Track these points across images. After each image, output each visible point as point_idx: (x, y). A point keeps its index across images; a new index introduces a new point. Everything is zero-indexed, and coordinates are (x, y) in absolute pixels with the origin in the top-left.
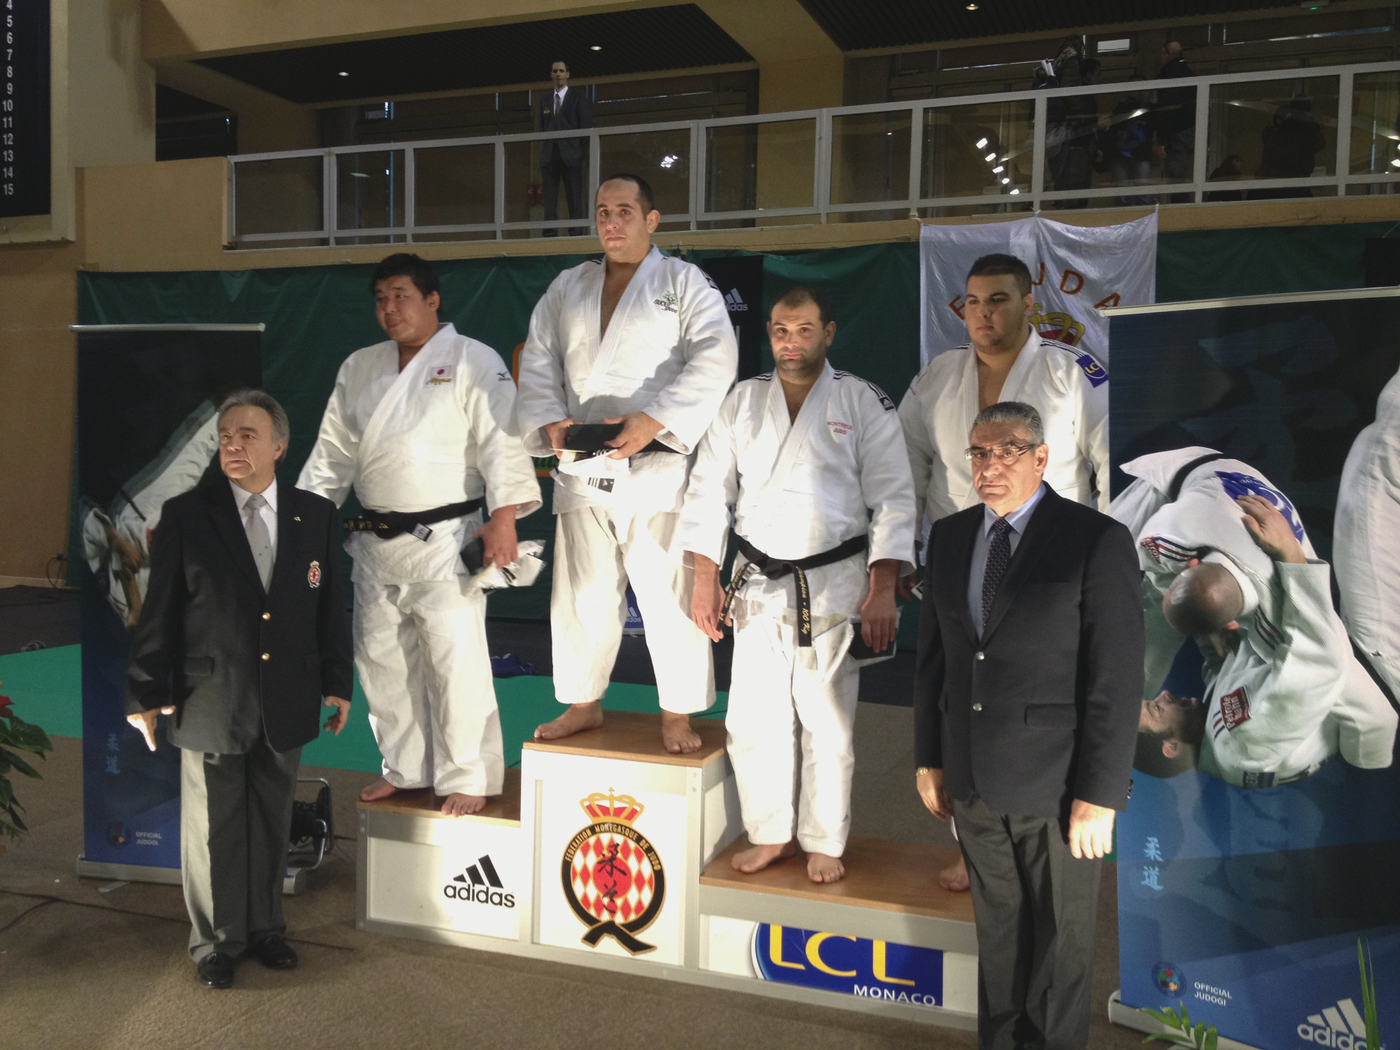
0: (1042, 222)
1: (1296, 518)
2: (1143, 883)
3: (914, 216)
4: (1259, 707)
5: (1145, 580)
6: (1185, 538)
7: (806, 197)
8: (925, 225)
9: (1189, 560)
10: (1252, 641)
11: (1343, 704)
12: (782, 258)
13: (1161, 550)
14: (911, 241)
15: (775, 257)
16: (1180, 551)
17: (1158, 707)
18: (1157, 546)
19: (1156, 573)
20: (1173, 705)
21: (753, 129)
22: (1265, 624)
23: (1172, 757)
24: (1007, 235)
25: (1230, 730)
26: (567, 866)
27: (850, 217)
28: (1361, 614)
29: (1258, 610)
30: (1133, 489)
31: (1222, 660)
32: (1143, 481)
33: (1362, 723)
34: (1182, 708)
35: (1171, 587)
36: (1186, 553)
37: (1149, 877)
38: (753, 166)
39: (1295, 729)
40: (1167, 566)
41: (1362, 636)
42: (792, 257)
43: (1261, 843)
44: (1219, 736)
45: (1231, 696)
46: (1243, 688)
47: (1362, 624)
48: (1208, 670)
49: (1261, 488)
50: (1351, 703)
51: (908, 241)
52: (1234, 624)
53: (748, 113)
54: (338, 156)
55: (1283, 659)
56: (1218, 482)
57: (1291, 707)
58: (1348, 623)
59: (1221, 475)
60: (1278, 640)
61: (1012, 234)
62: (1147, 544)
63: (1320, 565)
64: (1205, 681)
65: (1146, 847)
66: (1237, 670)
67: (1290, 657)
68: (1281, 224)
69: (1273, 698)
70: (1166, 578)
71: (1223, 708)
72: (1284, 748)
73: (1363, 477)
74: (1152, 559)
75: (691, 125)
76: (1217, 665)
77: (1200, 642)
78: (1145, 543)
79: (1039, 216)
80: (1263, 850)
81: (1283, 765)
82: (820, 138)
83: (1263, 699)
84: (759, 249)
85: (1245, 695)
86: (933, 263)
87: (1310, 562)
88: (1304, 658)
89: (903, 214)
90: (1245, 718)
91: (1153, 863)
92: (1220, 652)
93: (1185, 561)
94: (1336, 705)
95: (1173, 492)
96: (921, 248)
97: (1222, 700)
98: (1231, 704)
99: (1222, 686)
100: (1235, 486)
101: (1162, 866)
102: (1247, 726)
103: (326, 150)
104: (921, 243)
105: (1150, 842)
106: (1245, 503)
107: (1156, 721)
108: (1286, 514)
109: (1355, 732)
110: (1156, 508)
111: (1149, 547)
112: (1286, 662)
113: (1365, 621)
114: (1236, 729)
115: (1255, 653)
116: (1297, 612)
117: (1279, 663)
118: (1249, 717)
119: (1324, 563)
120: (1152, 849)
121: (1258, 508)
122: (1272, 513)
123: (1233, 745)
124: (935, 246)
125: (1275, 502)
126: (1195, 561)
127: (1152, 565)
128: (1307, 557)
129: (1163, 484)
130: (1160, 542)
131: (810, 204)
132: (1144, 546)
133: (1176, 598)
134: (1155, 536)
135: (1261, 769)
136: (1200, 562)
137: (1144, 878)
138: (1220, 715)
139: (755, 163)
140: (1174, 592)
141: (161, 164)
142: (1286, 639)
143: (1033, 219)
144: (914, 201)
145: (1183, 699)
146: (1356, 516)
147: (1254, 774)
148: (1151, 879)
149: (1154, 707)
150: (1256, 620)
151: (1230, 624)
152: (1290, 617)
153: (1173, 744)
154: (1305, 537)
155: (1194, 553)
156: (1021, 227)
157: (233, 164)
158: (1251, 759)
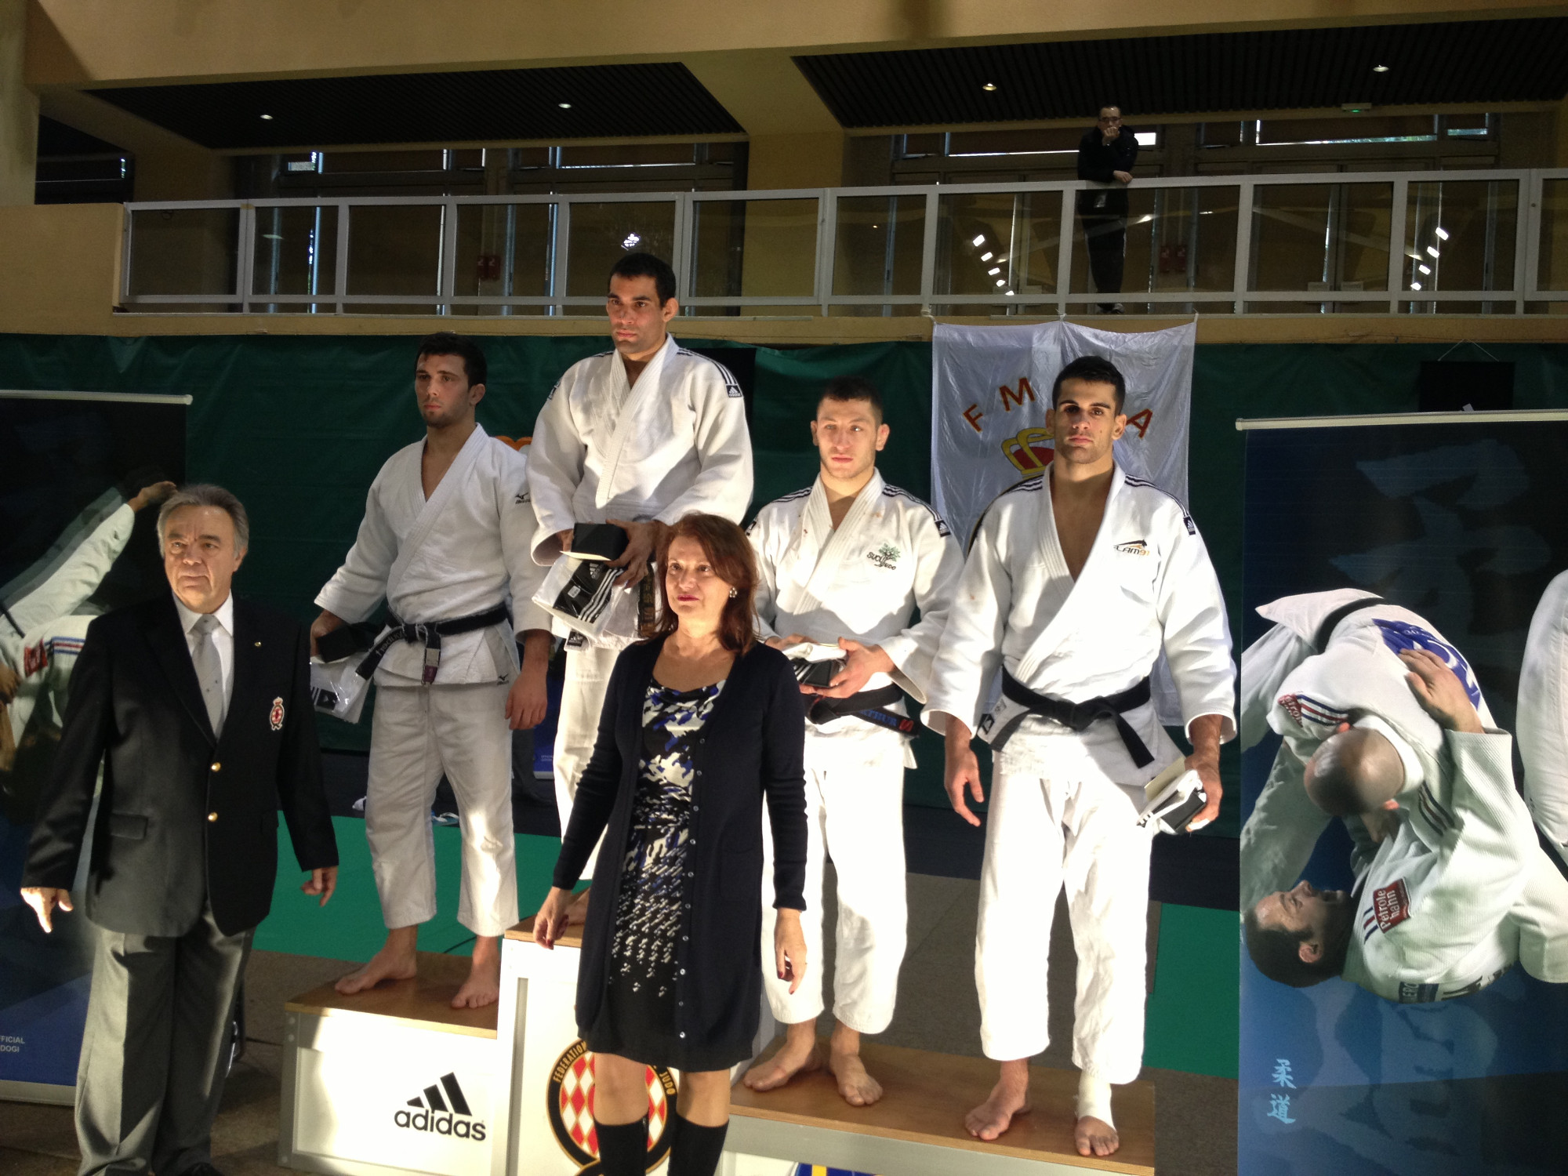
0: (1068, 327)
1: (1471, 678)
2: (1269, 1115)
3: (926, 313)
4: (1421, 904)
5: (1282, 746)
6: (1333, 697)
7: (806, 285)
8: (938, 324)
9: (1338, 724)
10: (1414, 822)
11: (1524, 903)
12: (777, 352)
13: (1304, 711)
14: (923, 341)
15: (768, 350)
16: (1327, 713)
17: (1295, 900)
18: (1299, 706)
19: (1297, 739)
20: (1313, 899)
21: (740, 207)
22: (1431, 805)
23: (1310, 961)
24: (1030, 341)
25: (1384, 931)
26: (555, 1089)
27: (857, 311)
28: (1549, 796)
29: (1423, 788)
30: (1272, 636)
31: (1377, 846)
32: (1284, 627)
33: (1547, 926)
34: (1324, 902)
35: (1314, 755)
36: (1334, 715)
37: (1277, 1107)
38: (739, 249)
39: (1466, 932)
40: (1309, 729)
41: (1550, 822)
42: (789, 352)
43: (1419, 1070)
44: (1370, 937)
45: (1388, 890)
46: (1401, 880)
47: (1548, 808)
48: (1358, 858)
49: (1429, 641)
50: (1535, 903)
51: (918, 340)
52: (1392, 804)
53: (736, 188)
54: (258, 209)
55: (1452, 847)
56: (1377, 633)
57: (1460, 905)
58: (1533, 806)
59: (1380, 623)
60: (1446, 824)
61: (1035, 340)
62: (1287, 703)
63: (1498, 735)
64: (1354, 870)
65: (1275, 1071)
66: (1395, 858)
67: (1460, 845)
68: (1329, 341)
69: (1438, 894)
70: (1310, 745)
71: (1376, 904)
72: (1451, 955)
73: (1555, 632)
74: (1292, 721)
75: (677, 197)
76: (1370, 851)
77: (1349, 823)
78: (1284, 702)
79: (1065, 320)
80: (1420, 1078)
81: (1449, 976)
82: (823, 221)
83: (1426, 896)
84: (750, 341)
85: (1405, 890)
86: (947, 366)
87: (1487, 731)
88: (1477, 846)
89: (914, 310)
90: (1403, 918)
91: (1283, 1091)
92: (1374, 837)
93: (1332, 724)
94: (1516, 905)
95: (1321, 641)
96: (933, 349)
97: (1376, 895)
98: (1387, 899)
99: (1377, 877)
100: (1398, 638)
101: (1294, 1095)
102: (1405, 927)
103: (244, 201)
104: (933, 343)
105: (1280, 1065)
106: (1411, 659)
107: (1293, 918)
108: (1460, 673)
109: (1540, 938)
110: (1299, 661)
111: (1290, 706)
112: (1455, 850)
113: (1555, 804)
114: (1391, 931)
115: (1417, 839)
116: (1470, 791)
117: (1447, 851)
118: (1408, 917)
119: (1505, 733)
120: (1283, 1074)
121: (1425, 665)
122: (1442, 671)
123: (1388, 950)
124: (950, 348)
125: (1447, 659)
126: (1345, 726)
127: (1292, 729)
128: (1484, 726)
129: (1308, 633)
130: (1302, 701)
131: (810, 293)
132: (1283, 705)
133: (1320, 769)
134: (1297, 694)
135: (1421, 980)
136: (1351, 727)
137: (1271, 1110)
138: (1372, 913)
139: (742, 246)
140: (1317, 762)
141: (40, 207)
142: (1456, 823)
143: (1057, 324)
144: (927, 297)
145: (1326, 891)
146: (1545, 679)
147: (1414, 985)
148: (1280, 1109)
149: (1290, 900)
150: (1420, 800)
151: (1387, 803)
152: (1462, 797)
153: (1312, 946)
154: (1482, 701)
155: (1344, 716)
156: (1044, 332)
157: (130, 212)
158: (1410, 967)
